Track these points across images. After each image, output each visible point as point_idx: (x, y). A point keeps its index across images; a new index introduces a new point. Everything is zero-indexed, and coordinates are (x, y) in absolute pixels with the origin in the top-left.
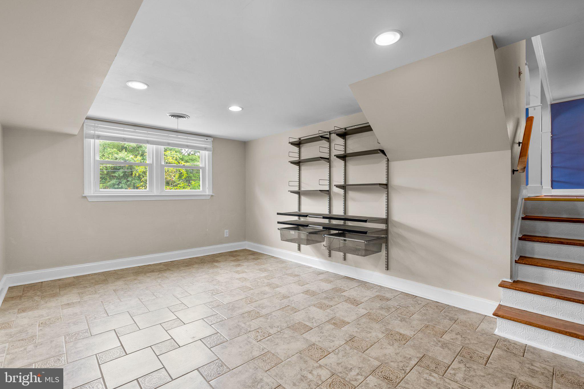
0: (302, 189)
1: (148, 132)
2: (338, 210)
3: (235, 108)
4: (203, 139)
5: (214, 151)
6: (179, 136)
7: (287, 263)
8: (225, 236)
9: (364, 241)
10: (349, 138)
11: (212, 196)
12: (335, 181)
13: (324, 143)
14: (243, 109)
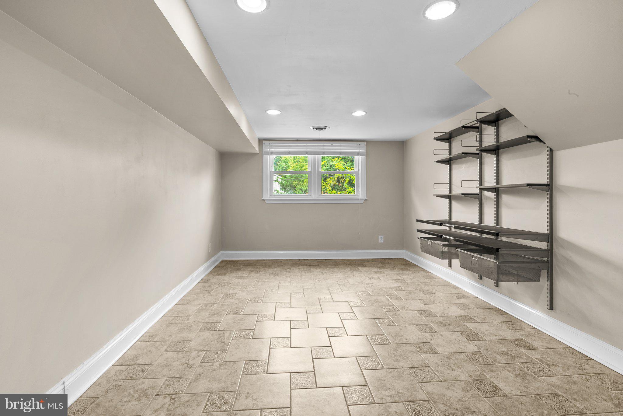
0: (454, 192)
1: (307, 145)
2: (489, 221)
3: (359, 113)
4: (356, 144)
5: (367, 155)
6: (333, 145)
7: (434, 279)
8: (380, 241)
9: (495, 261)
10: (502, 124)
11: (365, 200)
12: (487, 182)
13: (473, 135)
14: (366, 113)
